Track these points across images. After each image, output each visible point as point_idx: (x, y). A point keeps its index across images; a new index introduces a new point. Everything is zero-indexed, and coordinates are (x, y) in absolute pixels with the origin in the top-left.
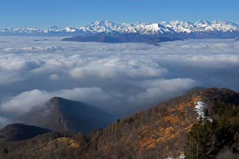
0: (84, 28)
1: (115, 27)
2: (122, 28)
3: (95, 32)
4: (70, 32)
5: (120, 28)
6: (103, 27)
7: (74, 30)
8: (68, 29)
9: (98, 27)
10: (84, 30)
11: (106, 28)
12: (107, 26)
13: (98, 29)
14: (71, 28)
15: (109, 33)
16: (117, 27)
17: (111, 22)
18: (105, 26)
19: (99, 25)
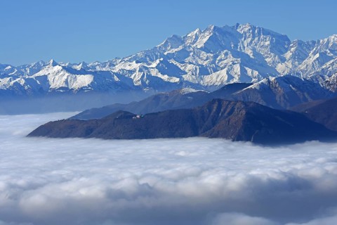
0: (135, 65)
1: (288, 55)
2: (323, 58)
3: (189, 84)
4: (66, 91)
5: (313, 58)
6: (227, 59)
7: (85, 80)
8: (56, 77)
9: (205, 59)
10: (137, 77)
11: (246, 62)
12: (249, 52)
13: (204, 71)
14: (69, 69)
15: (266, 89)
16: (300, 56)
17: (266, 33)
18: (237, 54)
19: (205, 49)
